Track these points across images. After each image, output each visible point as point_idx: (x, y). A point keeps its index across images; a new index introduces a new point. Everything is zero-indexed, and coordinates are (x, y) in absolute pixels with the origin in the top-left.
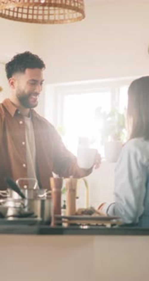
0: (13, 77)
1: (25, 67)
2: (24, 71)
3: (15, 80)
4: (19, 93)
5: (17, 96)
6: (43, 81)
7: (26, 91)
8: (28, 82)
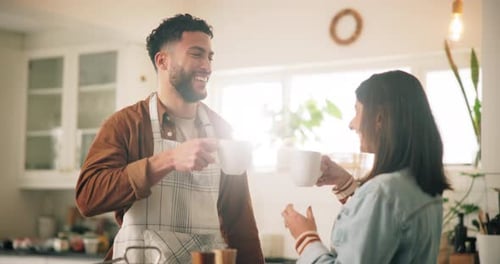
0: (162, 51)
1: (182, 31)
2: (180, 37)
3: (166, 55)
4: (173, 73)
5: (171, 82)
6: (212, 53)
7: (187, 69)
8: (188, 53)
